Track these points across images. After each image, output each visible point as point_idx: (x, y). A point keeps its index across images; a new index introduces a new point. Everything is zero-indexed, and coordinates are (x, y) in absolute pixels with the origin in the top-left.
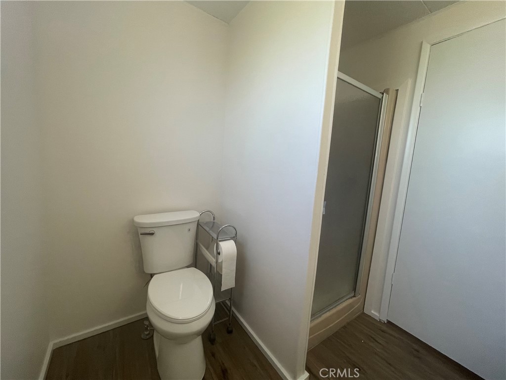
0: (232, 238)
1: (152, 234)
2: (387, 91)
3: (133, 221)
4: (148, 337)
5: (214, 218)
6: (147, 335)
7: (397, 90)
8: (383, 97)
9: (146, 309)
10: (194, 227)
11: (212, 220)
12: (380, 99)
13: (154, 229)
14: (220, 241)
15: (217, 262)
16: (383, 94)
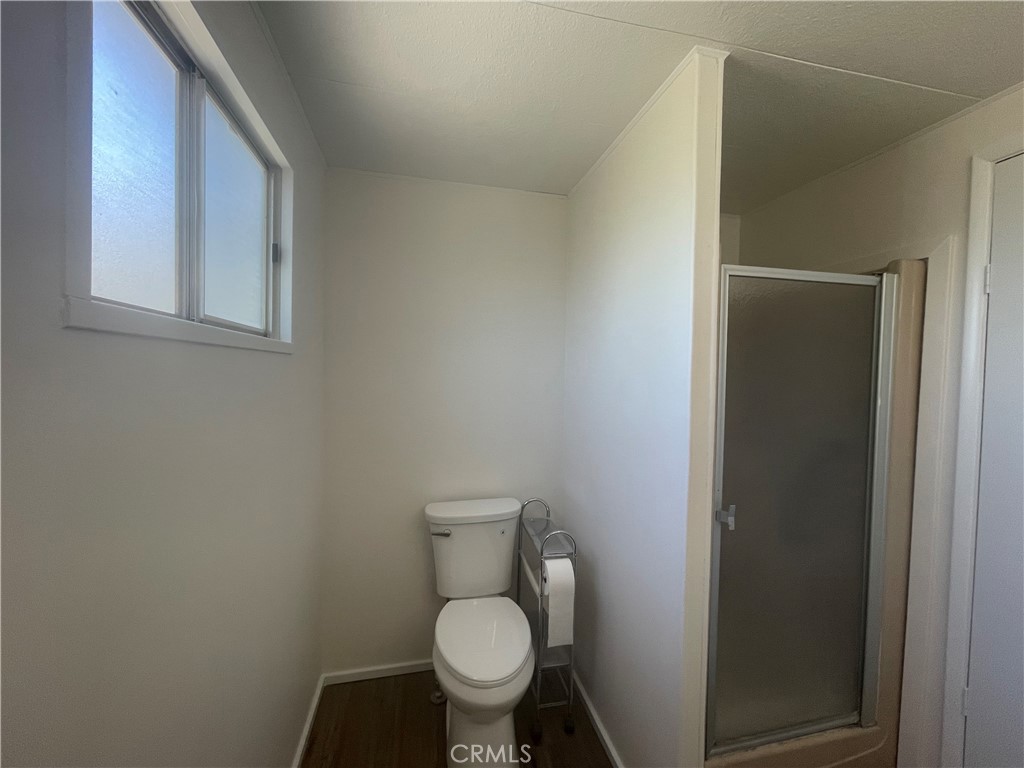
0: (569, 556)
1: (447, 535)
2: (893, 268)
3: (423, 515)
4: (439, 701)
5: (548, 512)
6: (439, 698)
7: (925, 261)
8: (881, 282)
9: (431, 656)
10: (511, 529)
11: (545, 517)
12: (875, 287)
13: (452, 529)
14: (546, 558)
15: (542, 594)
16: (881, 275)
